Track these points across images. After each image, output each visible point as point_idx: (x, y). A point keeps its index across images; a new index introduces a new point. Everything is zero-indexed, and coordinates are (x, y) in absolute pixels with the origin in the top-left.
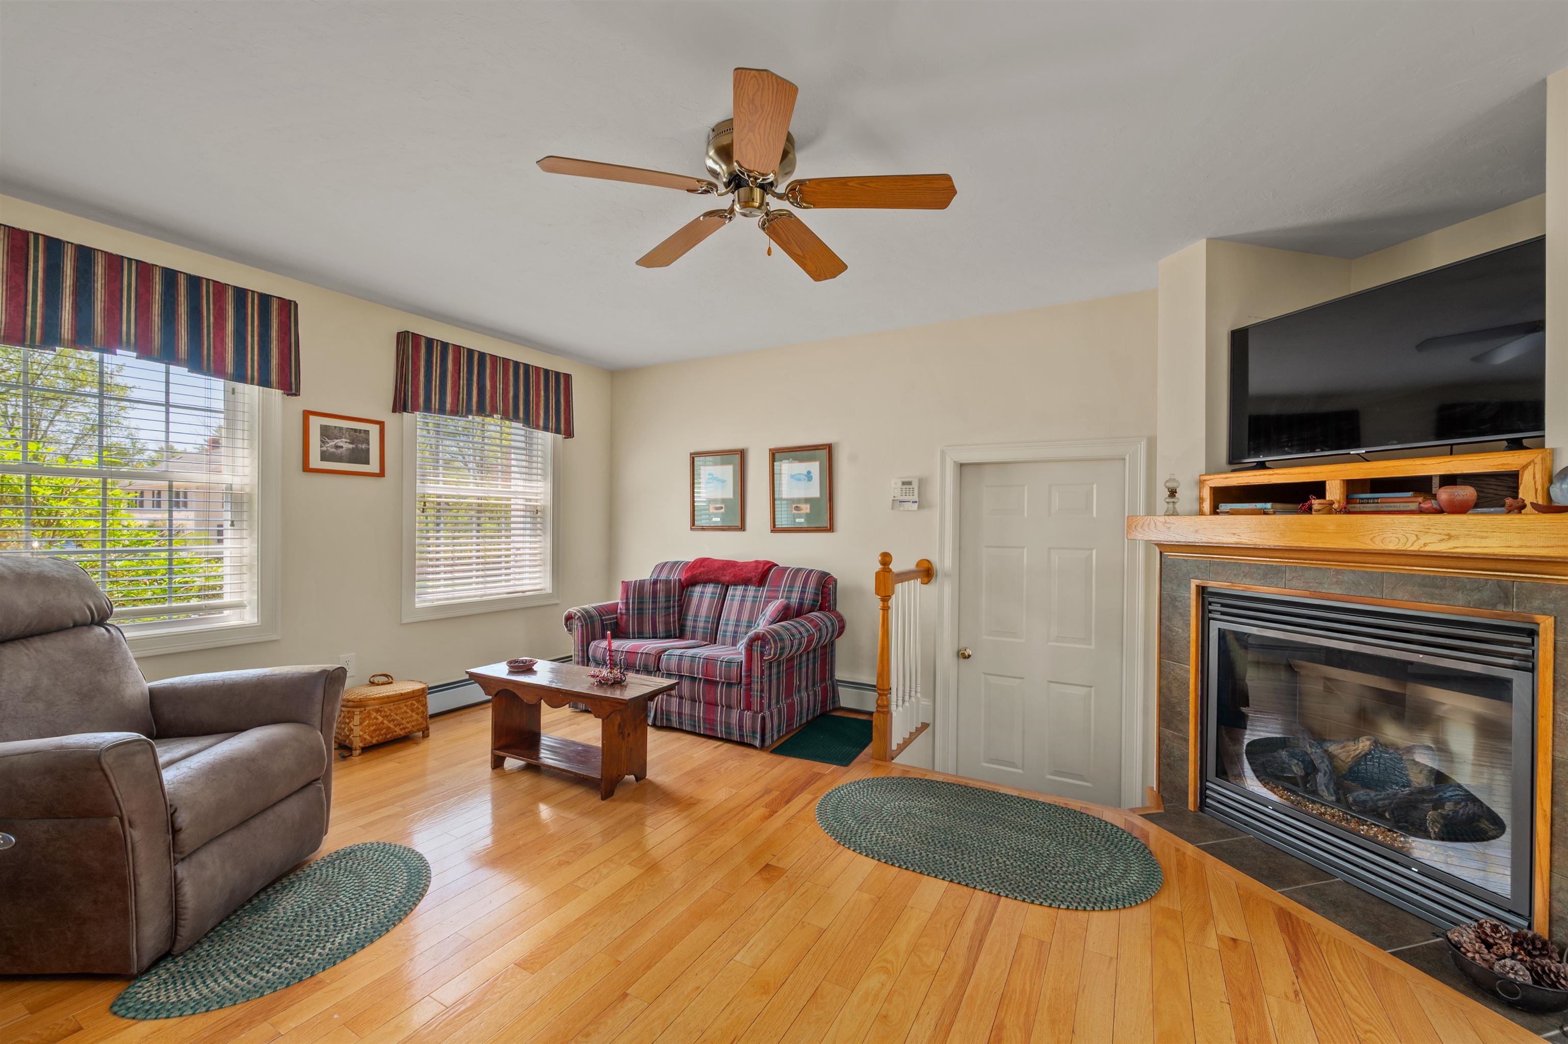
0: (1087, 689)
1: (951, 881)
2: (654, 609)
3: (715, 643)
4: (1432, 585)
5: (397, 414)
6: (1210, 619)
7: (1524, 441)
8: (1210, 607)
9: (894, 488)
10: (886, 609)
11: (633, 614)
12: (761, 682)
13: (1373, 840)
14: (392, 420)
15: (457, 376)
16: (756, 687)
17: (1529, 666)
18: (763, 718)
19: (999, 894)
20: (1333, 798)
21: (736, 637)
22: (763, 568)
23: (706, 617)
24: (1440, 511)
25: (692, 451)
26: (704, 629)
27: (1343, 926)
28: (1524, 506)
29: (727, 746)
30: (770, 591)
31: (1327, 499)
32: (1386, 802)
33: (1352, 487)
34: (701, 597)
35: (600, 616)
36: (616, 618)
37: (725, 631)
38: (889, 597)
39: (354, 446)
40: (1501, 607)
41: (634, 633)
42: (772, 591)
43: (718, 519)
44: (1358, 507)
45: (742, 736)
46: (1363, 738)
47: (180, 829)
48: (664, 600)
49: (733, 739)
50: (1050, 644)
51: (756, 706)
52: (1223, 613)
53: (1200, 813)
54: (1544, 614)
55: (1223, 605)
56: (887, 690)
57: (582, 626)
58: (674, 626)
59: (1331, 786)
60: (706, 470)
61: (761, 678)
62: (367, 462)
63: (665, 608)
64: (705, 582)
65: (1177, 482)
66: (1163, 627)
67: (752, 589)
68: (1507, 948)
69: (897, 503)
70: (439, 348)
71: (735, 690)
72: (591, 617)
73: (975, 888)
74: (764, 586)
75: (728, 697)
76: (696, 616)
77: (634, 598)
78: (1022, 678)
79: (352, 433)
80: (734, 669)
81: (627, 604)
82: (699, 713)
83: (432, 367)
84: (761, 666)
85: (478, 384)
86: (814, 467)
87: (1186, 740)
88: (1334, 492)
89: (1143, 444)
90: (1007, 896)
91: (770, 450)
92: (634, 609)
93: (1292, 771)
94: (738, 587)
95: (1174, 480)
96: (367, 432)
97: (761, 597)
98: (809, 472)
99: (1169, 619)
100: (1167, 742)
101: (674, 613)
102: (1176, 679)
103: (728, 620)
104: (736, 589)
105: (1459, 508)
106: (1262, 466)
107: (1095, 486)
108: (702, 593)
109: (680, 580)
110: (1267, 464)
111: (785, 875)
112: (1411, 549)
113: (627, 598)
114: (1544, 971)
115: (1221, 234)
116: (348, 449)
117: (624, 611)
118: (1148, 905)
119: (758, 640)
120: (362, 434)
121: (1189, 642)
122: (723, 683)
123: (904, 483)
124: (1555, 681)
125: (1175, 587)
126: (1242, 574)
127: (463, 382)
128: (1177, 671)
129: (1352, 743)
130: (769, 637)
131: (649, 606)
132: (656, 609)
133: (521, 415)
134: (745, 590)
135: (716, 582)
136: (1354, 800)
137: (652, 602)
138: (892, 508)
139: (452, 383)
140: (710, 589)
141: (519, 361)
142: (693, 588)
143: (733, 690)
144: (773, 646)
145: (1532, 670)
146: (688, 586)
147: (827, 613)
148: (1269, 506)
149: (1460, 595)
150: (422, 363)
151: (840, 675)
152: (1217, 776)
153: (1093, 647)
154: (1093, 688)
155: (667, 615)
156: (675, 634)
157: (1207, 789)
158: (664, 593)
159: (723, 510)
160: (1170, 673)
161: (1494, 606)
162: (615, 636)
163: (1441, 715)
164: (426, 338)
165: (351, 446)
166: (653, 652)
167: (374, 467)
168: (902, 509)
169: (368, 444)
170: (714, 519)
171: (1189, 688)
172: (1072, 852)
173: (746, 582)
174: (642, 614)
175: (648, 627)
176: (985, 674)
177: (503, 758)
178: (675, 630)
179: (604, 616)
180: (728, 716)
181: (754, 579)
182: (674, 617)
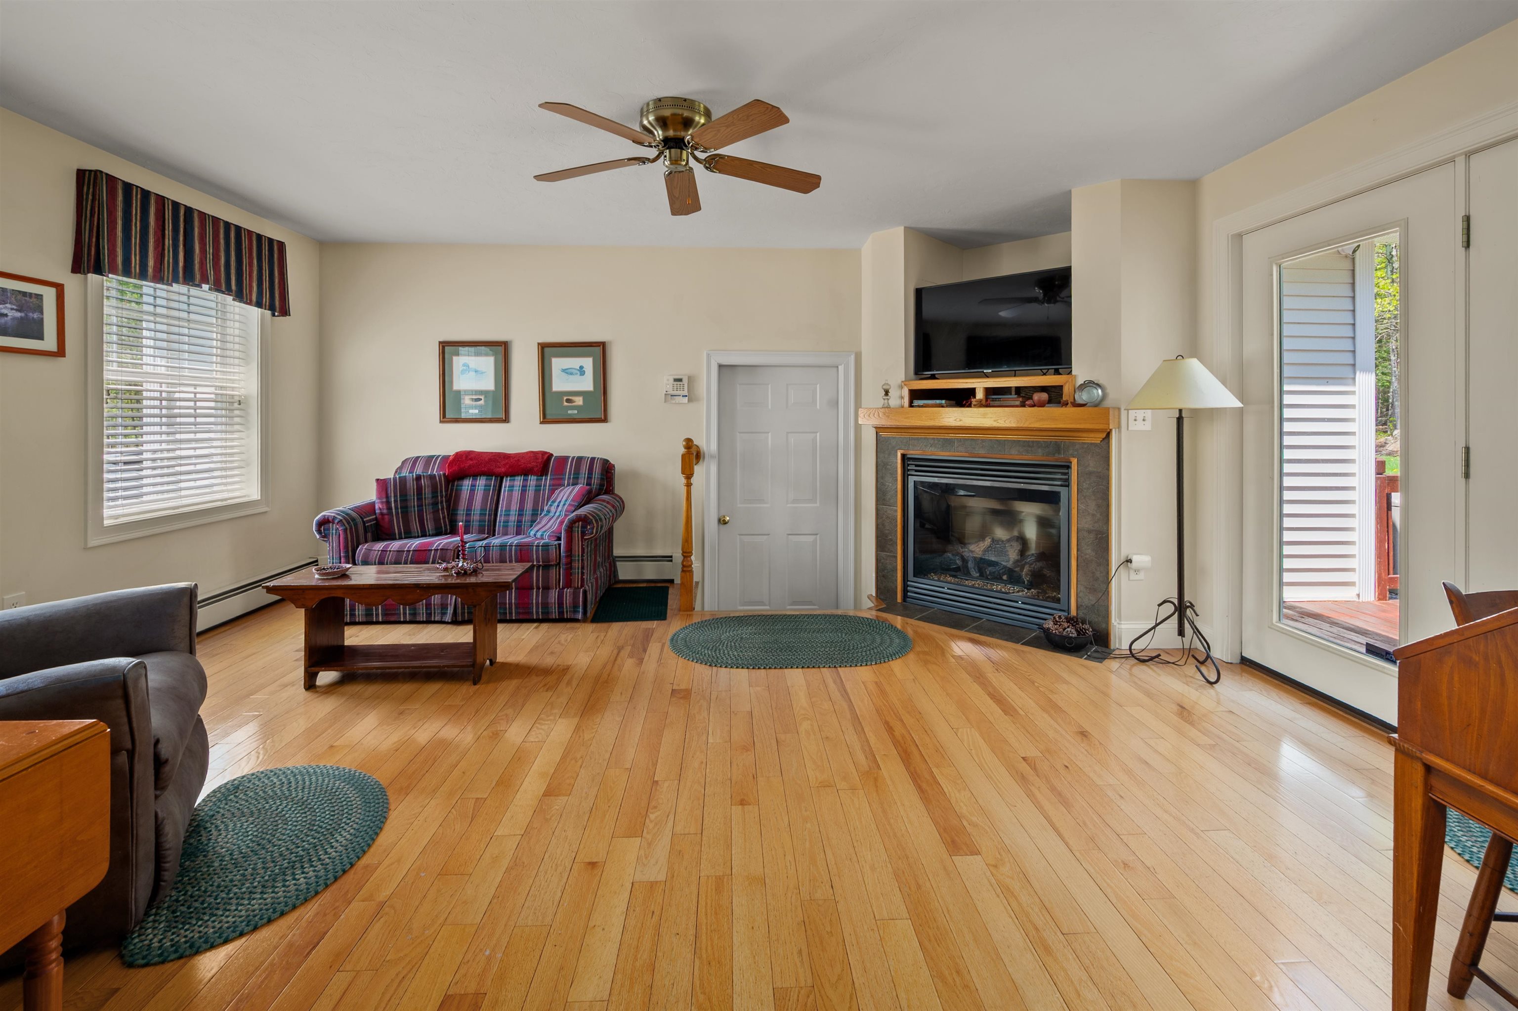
0: (815, 536)
1: (803, 667)
2: (420, 506)
3: (494, 535)
4: (1027, 445)
5: (79, 276)
6: (909, 475)
7: (1060, 370)
8: (909, 468)
9: (666, 383)
10: (689, 485)
11: (397, 513)
12: (582, 560)
13: (1000, 592)
14: (72, 283)
15: (160, 234)
16: (577, 565)
17: (1067, 484)
18: (585, 592)
19: (835, 667)
20: (978, 575)
21: (521, 526)
22: (543, 458)
23: (481, 510)
24: (1034, 406)
25: (441, 340)
26: (480, 521)
27: (997, 638)
28: (1067, 404)
29: (545, 626)
30: (554, 479)
31: (977, 398)
32: (1004, 570)
33: (989, 391)
34: (472, 491)
35: (361, 518)
36: (376, 519)
37: (506, 522)
38: (692, 475)
39: (23, 314)
40: (1057, 455)
41: (400, 533)
42: (556, 479)
43: (477, 411)
44: (992, 403)
45: (561, 613)
46: (987, 539)
47: (167, 761)
48: (430, 496)
49: (550, 617)
50: (789, 505)
51: (577, 582)
52: (916, 471)
53: (904, 603)
54: (1074, 457)
55: (917, 466)
56: (689, 552)
57: (345, 530)
58: (445, 522)
59: (976, 568)
60: (461, 361)
61: (582, 556)
62: (40, 337)
63: (433, 504)
64: (475, 476)
65: (890, 385)
66: (878, 483)
67: (532, 480)
68: (1066, 625)
69: (669, 397)
70: (139, 196)
71: (553, 572)
72: (353, 519)
73: (819, 667)
74: (547, 475)
75: (546, 578)
76: (469, 509)
77: (395, 496)
78: (768, 535)
79: (20, 297)
80: (553, 552)
81: (388, 503)
82: (510, 599)
83: (131, 221)
84: (582, 545)
85: (184, 245)
86: (587, 363)
87: (896, 557)
88: (980, 395)
89: (853, 357)
90: (840, 666)
91: (539, 344)
92: (396, 508)
93: (957, 564)
94: (516, 478)
95: (888, 384)
96: (39, 297)
97: (545, 485)
98: (581, 367)
99: (882, 478)
100: (882, 561)
101: (443, 509)
102: (888, 517)
103: (508, 510)
104: (514, 480)
105: (1041, 405)
106: (933, 377)
107: (818, 386)
108: (473, 486)
109: (444, 474)
110: (936, 376)
111: (693, 692)
112: (1024, 426)
113: (387, 497)
114: (1080, 629)
115: (913, 226)
116: (14, 319)
117: (385, 511)
118: (912, 652)
119: (579, 522)
120: (34, 300)
121: (897, 492)
122: (539, 567)
123: (676, 380)
124: (1078, 490)
125: (886, 456)
126: (929, 445)
127: (168, 242)
128: (889, 512)
129: (981, 542)
130: (591, 517)
131: (413, 502)
132: (422, 506)
133: (234, 287)
134: (525, 480)
135: (488, 474)
136: (990, 573)
137: (417, 499)
138: (665, 401)
139: (155, 242)
140: (481, 482)
141: (230, 221)
142: (460, 483)
143: (551, 571)
144: (595, 525)
145: (1068, 486)
146: (453, 481)
147: (612, 495)
148: (943, 402)
149: (1040, 450)
150: (120, 214)
151: (617, 551)
152: (914, 576)
153: (818, 504)
154: (818, 536)
155: (435, 512)
156: (446, 530)
157: (908, 586)
158: (430, 489)
159: (482, 402)
160: (884, 514)
161: (1054, 454)
162: (378, 538)
163: (1022, 518)
164: (123, 182)
165: (18, 315)
166: (451, 547)
167: (49, 342)
168: (674, 402)
169: (42, 312)
170: (471, 411)
171: (897, 522)
172: (856, 637)
173: (526, 472)
174: (407, 512)
175: (415, 526)
176: (740, 535)
177: (316, 674)
178: (445, 526)
179: (365, 518)
180: (545, 597)
181: (535, 469)
182: (443, 513)
